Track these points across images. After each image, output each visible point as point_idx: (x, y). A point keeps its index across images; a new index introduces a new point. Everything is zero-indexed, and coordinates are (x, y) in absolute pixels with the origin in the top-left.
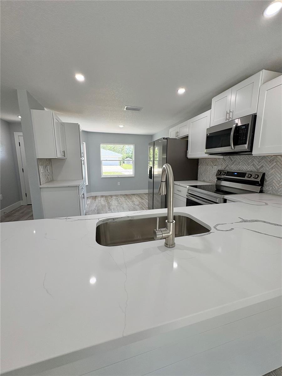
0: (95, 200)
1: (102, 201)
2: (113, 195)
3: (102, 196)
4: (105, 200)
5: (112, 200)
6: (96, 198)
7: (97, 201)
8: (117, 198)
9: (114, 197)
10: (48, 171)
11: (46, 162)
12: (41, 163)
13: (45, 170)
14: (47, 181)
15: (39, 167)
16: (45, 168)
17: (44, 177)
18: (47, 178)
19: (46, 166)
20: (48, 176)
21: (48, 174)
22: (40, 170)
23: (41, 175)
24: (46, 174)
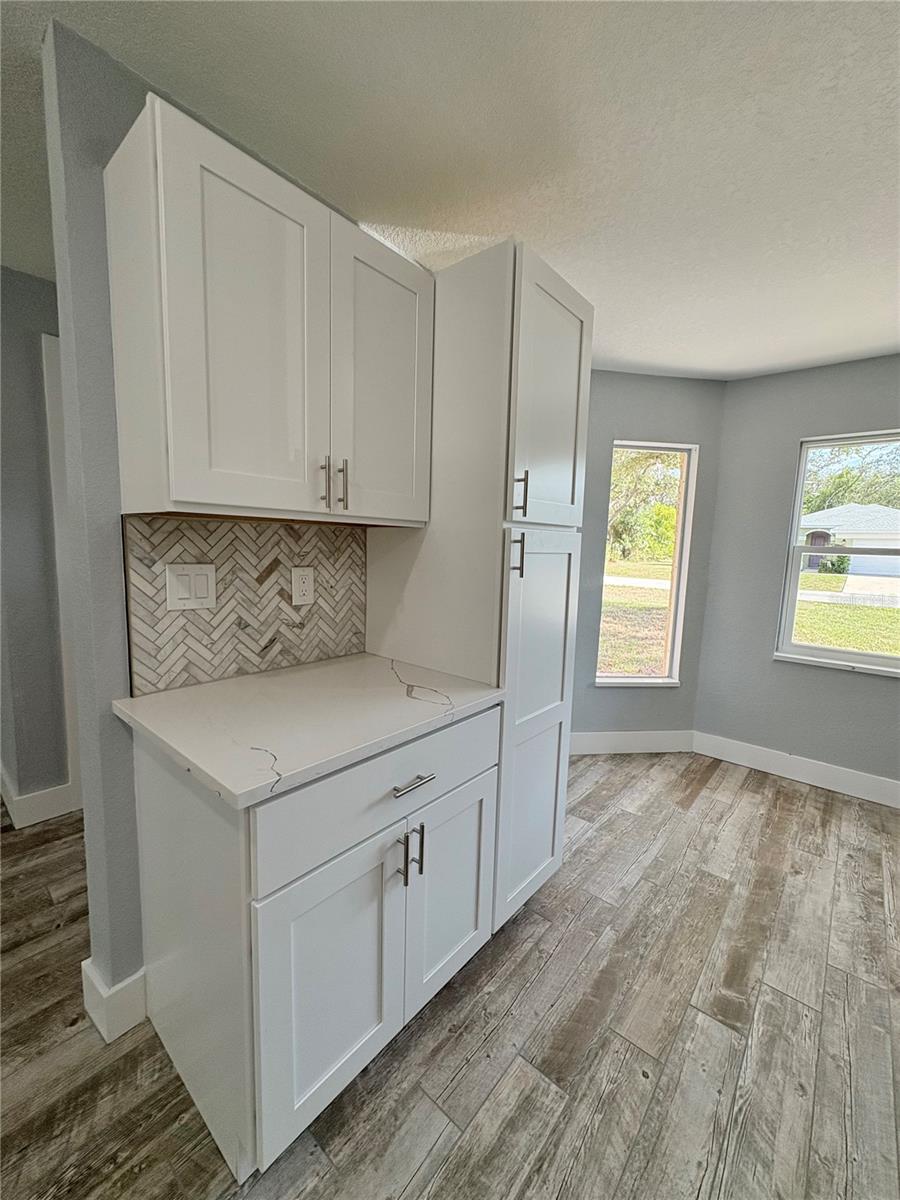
0: (686, 803)
1: (728, 836)
2: (848, 802)
3: (758, 779)
4: (758, 824)
5: (820, 851)
6: (703, 781)
7: (693, 812)
8: (879, 843)
9: (850, 830)
10: (290, 597)
11: (277, 544)
12: (195, 551)
13: (251, 595)
14: (256, 660)
15: (131, 572)
16: (261, 580)
17: (215, 636)
18: (272, 641)
19: (270, 570)
20: (278, 631)
21: (283, 616)
22: (150, 591)
23: (160, 627)
24: (262, 618)
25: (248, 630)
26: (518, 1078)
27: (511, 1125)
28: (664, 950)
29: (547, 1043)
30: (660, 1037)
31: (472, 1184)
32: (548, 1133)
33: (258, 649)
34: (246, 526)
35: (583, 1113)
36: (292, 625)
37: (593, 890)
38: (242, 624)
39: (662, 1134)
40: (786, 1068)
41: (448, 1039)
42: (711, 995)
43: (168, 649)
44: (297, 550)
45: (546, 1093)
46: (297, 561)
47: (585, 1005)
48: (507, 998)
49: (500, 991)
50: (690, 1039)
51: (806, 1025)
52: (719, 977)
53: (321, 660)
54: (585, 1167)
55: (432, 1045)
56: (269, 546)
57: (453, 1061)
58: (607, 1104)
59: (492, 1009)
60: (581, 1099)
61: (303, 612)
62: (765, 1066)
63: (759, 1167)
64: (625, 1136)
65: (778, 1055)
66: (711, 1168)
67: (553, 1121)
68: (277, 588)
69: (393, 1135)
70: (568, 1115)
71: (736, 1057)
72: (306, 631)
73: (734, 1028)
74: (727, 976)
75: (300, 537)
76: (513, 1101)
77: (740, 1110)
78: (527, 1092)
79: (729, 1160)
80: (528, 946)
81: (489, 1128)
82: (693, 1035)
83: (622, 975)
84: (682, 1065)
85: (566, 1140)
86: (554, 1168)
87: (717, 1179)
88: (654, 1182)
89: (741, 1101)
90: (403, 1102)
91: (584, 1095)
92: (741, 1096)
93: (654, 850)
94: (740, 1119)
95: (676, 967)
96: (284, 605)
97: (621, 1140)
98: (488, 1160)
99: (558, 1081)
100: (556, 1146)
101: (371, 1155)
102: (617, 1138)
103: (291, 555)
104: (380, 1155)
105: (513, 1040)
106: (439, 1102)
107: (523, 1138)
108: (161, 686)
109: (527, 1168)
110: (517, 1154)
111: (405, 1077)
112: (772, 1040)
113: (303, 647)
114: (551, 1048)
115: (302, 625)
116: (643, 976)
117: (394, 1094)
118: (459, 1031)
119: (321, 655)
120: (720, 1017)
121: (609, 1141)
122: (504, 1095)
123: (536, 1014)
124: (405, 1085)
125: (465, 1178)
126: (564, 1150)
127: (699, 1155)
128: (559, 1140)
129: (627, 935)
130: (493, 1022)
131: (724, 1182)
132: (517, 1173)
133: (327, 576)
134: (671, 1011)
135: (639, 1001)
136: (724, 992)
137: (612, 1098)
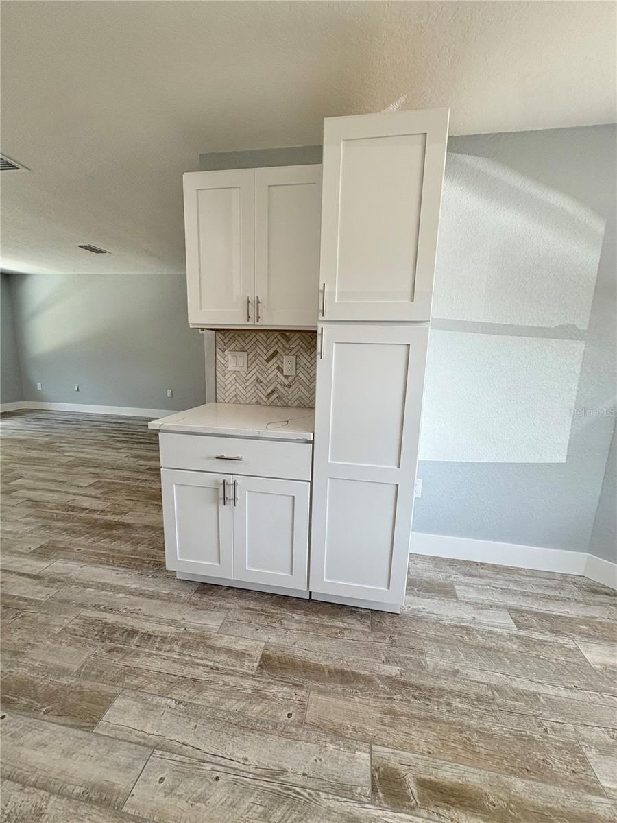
10: (283, 370)
11: (277, 343)
12: (239, 346)
13: (263, 368)
14: (265, 399)
15: (217, 354)
16: (268, 361)
17: (247, 384)
18: (273, 392)
19: (273, 356)
20: (276, 387)
21: (279, 380)
22: (224, 362)
23: (227, 377)
24: (268, 379)
25: (262, 384)
26: (252, 646)
27: (228, 651)
28: (413, 716)
29: (279, 654)
30: (324, 722)
31: (198, 644)
32: (230, 667)
33: (266, 394)
34: (262, 334)
35: (248, 683)
36: (283, 385)
37: (430, 648)
38: (258, 380)
39: (255, 732)
41: (256, 610)
42: (395, 764)
43: (229, 386)
44: (287, 346)
45: (251, 661)
46: (287, 352)
47: (318, 668)
48: (295, 626)
49: (298, 622)
50: (337, 747)
52: (425, 773)
53: (300, 407)
54: (221, 690)
55: (251, 606)
56: (273, 343)
57: (247, 617)
58: (259, 695)
59: (284, 622)
60: (255, 680)
61: (290, 379)
63: (261, 809)
64: (245, 709)
66: (247, 768)
67: (238, 669)
68: (276, 365)
69: (207, 610)
70: (243, 676)
71: (344, 790)
72: (291, 389)
73: (374, 791)
74: (431, 782)
75: (289, 340)
76: (240, 648)
77: (298, 793)
78: (247, 653)
79: (257, 782)
80: (341, 625)
81: (224, 642)
82: (342, 749)
83: (361, 686)
84: (311, 742)
85: (231, 678)
86: (215, 675)
87: (241, 772)
88: (226, 730)
89: (306, 794)
90: (221, 608)
91: (259, 681)
92: (310, 794)
93: (550, 691)
94: (289, 792)
95: (403, 729)
96: (279, 374)
97: (242, 706)
98: (209, 647)
99: (260, 665)
100: (226, 674)
101: (197, 607)
102: (242, 704)
103: (284, 349)
104: (198, 609)
105: (273, 638)
106: (227, 619)
107: (224, 658)
108: (226, 401)
109: (211, 663)
110: (216, 657)
111: (231, 603)
113: (289, 398)
114: (278, 657)
115: (289, 386)
116: (372, 702)
117: (222, 603)
118: (263, 613)
119: (300, 404)
120: (376, 774)
121: (238, 700)
122: (241, 643)
123: (294, 644)
124: (228, 605)
125: (199, 641)
126: (225, 678)
127: (252, 759)
128: (229, 674)
129: (404, 684)
130: (277, 625)
131: (242, 778)
132: (207, 660)
133: (305, 361)
134: (354, 729)
135: (347, 703)
136: (408, 778)
137: (265, 697)
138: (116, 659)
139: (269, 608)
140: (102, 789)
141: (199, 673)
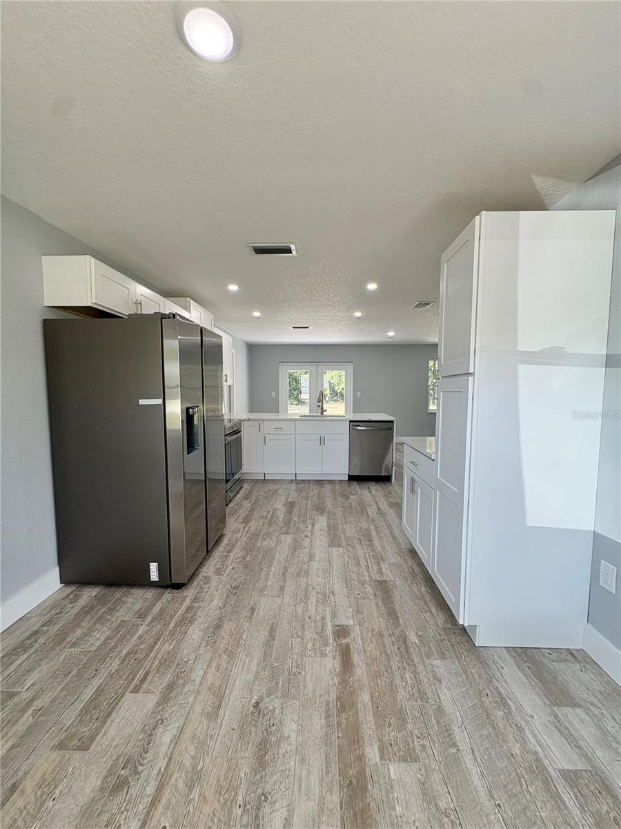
26: (389, 576)
27: (380, 569)
30: (362, 606)
32: (372, 571)
35: (367, 579)
40: (316, 621)
41: (414, 573)
42: (352, 635)
45: (379, 577)
47: (392, 602)
48: (415, 589)
49: (419, 590)
50: (351, 612)
51: (310, 646)
52: (353, 647)
55: (415, 569)
57: (407, 570)
58: (363, 583)
59: (415, 585)
62: (323, 618)
64: (354, 580)
65: (319, 624)
67: (373, 574)
69: (400, 556)
70: (370, 576)
71: (334, 615)
73: (337, 626)
74: (350, 649)
76: (385, 572)
78: (384, 575)
79: (328, 589)
81: (384, 566)
82: (351, 614)
83: (390, 621)
84: (350, 603)
86: (365, 568)
87: (329, 584)
88: (344, 576)
90: (405, 560)
91: (370, 582)
92: (329, 604)
95: (374, 641)
98: (379, 563)
99: (378, 581)
100: (368, 571)
101: (399, 553)
102: (356, 579)
105: (399, 582)
106: (399, 564)
107: (376, 569)
109: (370, 566)
110: (375, 566)
112: (322, 629)
114: (389, 586)
116: (383, 626)
117: (409, 559)
118: (414, 576)
120: (344, 626)
121: (357, 577)
122: (388, 572)
123: (401, 591)
125: (380, 559)
126: (366, 572)
127: (335, 586)
130: (410, 582)
132: (371, 564)
134: (363, 618)
135: (376, 615)
136: (347, 640)
137: (363, 585)
138: (356, 542)
139: (420, 577)
140: (314, 556)
141: (363, 563)
